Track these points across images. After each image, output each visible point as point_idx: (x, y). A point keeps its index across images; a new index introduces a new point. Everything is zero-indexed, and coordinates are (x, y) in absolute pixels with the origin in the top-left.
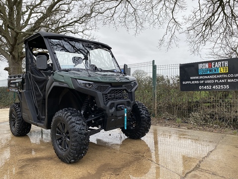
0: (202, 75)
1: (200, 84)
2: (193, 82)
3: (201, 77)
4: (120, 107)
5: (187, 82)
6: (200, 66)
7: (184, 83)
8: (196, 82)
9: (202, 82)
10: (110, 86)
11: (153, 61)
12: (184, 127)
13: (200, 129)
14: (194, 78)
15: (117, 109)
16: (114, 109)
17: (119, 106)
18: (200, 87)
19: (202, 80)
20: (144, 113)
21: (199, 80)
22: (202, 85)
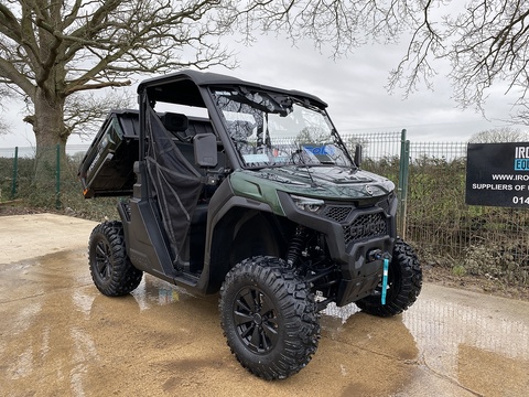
0: (523, 173)
1: (514, 193)
2: (498, 187)
3: (518, 177)
4: (374, 255)
5: (483, 186)
6: (520, 152)
7: (475, 186)
8: (505, 187)
9: (522, 187)
10: (353, 208)
11: (404, 131)
12: (473, 287)
13: (513, 294)
14: (503, 177)
15: (368, 260)
16: (362, 259)
17: (371, 253)
18: (515, 200)
19: (521, 182)
20: (411, 263)
21: (513, 183)
22: (519, 194)
